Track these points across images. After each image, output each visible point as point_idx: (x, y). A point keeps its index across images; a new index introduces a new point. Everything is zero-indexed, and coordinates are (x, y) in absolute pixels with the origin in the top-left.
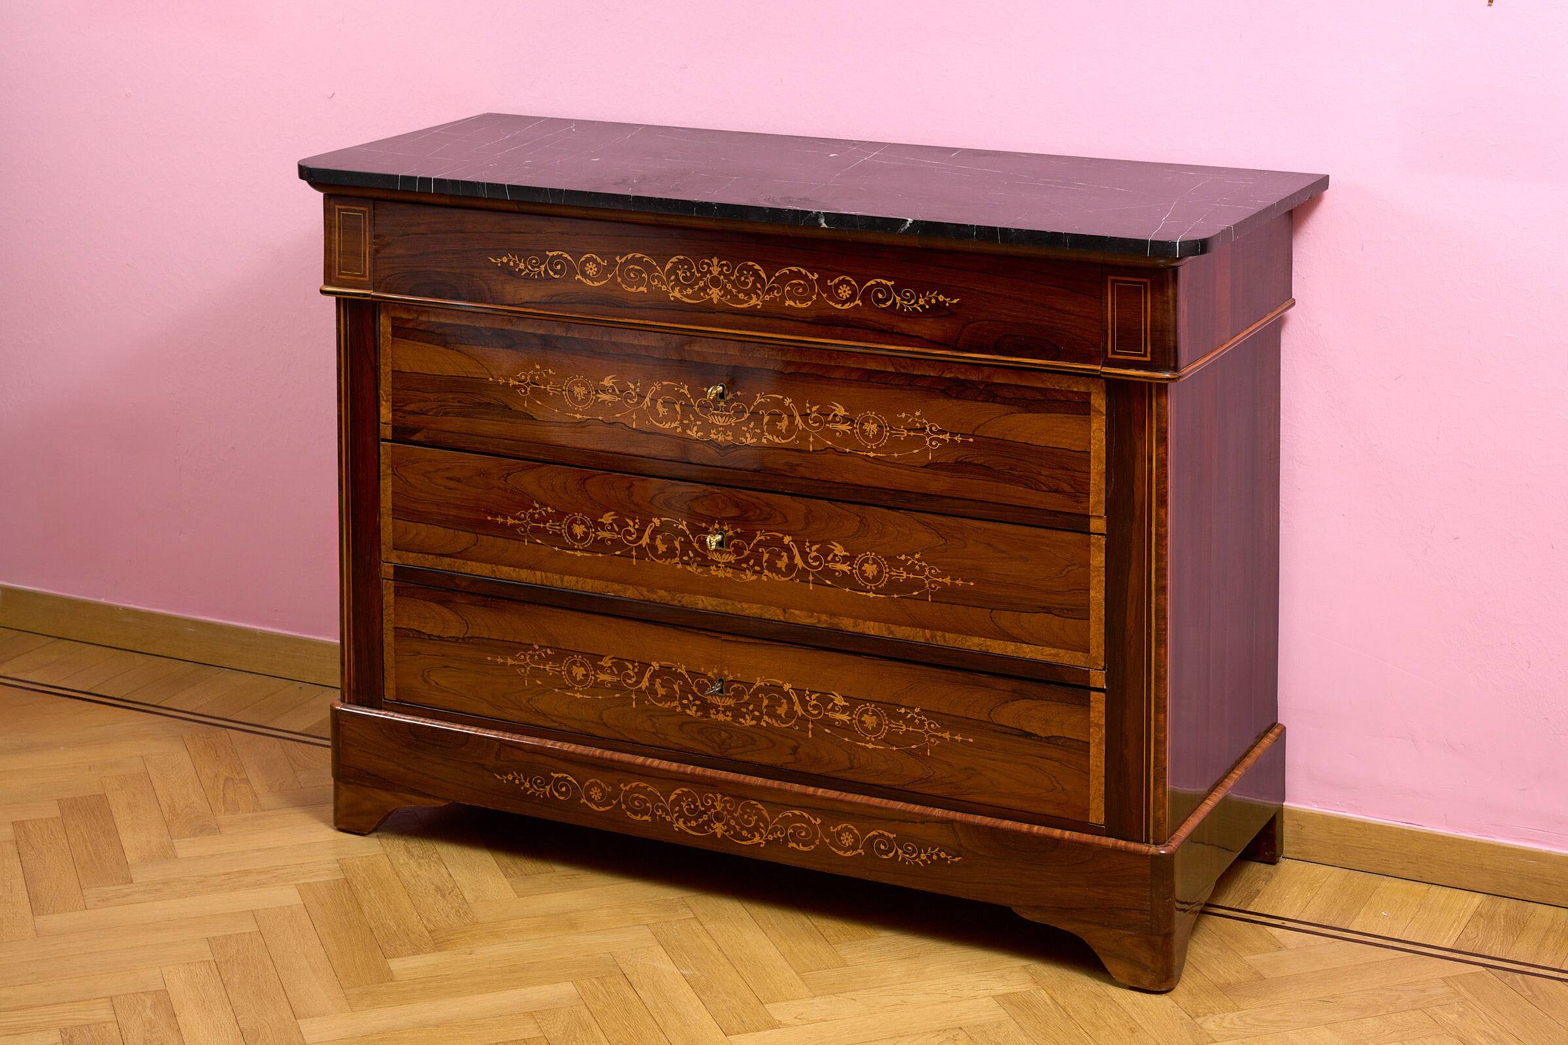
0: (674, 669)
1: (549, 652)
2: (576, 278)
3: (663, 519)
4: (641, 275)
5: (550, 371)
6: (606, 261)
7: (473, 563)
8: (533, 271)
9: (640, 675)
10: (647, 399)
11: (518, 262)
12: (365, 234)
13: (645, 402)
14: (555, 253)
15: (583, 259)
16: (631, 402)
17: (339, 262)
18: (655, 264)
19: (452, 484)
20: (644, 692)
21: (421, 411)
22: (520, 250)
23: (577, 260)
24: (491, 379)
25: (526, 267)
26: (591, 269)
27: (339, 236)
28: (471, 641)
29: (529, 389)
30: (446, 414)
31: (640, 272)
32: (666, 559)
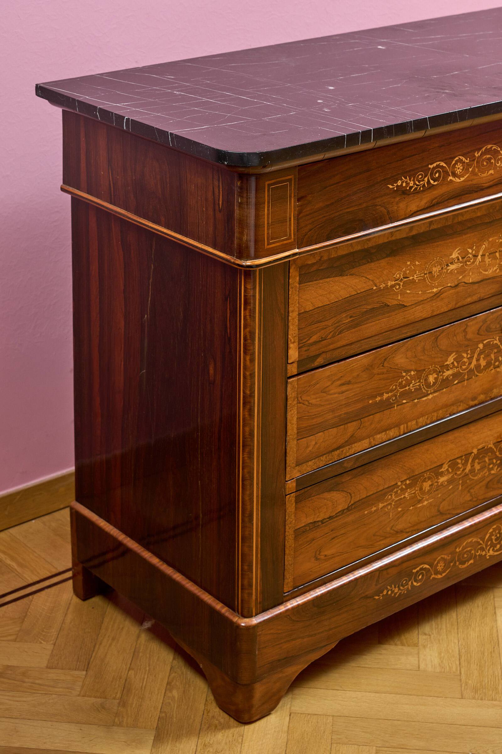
0: (486, 447)
1: (408, 482)
2: (449, 180)
3: (485, 342)
4: (490, 161)
5: (417, 263)
6: (468, 159)
7: (356, 444)
8: (419, 185)
9: (465, 464)
10: (479, 257)
11: (409, 182)
12: (290, 200)
13: (478, 260)
14: (435, 165)
15: (454, 162)
16: (469, 263)
17: (268, 233)
18: (499, 149)
19: (344, 388)
20: (468, 474)
21: (322, 338)
22: (410, 171)
23: (448, 164)
24: (375, 288)
25: (415, 184)
26: (459, 169)
27: (268, 210)
28: (353, 507)
29: (402, 284)
30: (340, 333)
31: (489, 159)
32: (485, 371)
